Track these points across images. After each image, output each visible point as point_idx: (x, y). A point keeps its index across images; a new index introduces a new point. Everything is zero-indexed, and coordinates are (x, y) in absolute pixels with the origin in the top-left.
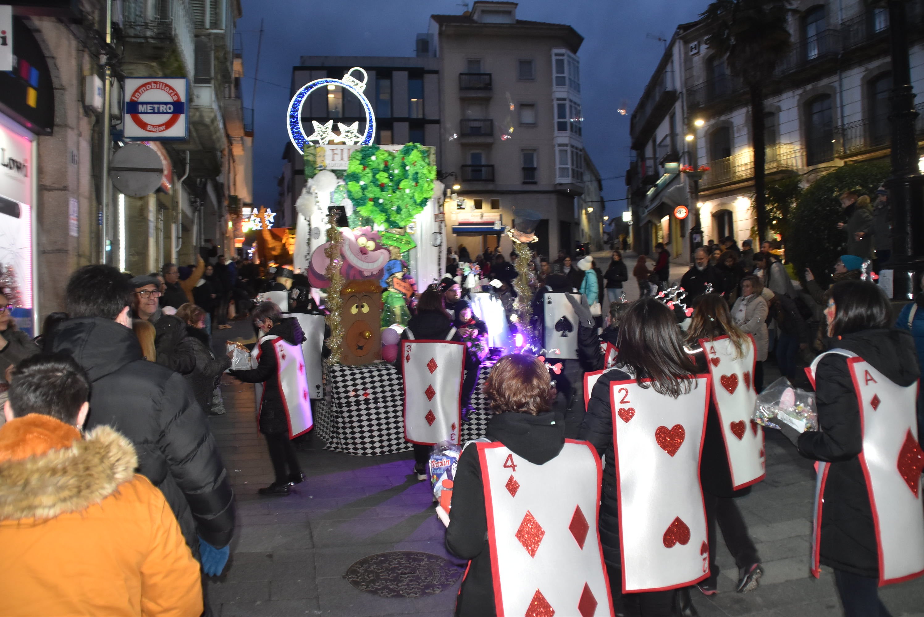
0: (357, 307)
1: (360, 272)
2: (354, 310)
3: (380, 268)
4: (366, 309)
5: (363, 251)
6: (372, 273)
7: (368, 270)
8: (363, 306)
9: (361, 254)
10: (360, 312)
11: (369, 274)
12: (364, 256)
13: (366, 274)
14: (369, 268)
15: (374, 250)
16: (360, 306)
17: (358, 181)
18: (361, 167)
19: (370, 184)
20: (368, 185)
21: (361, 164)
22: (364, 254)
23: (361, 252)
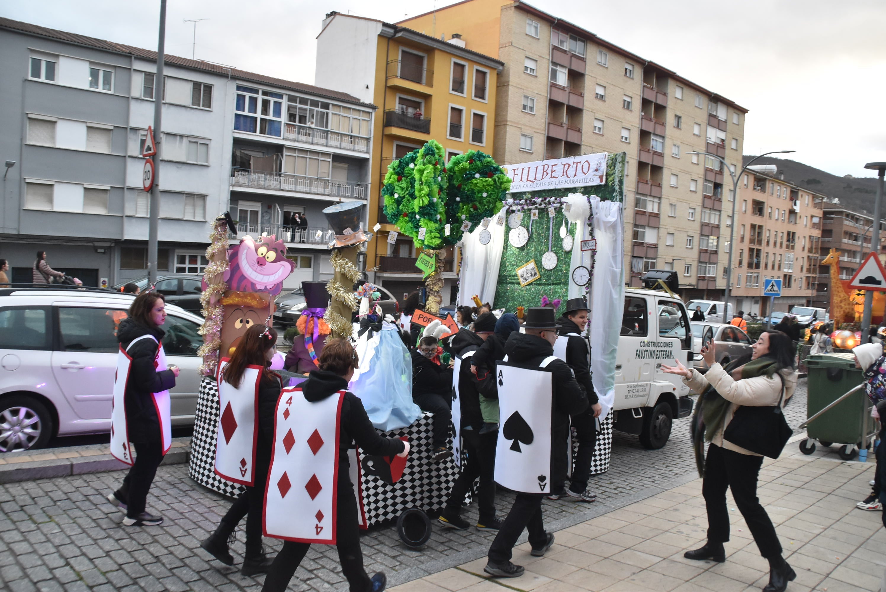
0: (241, 321)
1: (253, 285)
2: (238, 325)
3: (276, 282)
5: (261, 262)
6: (266, 287)
7: (260, 283)
8: (248, 322)
9: (257, 264)
11: (263, 288)
12: (260, 267)
13: (259, 287)
14: (263, 281)
15: (273, 262)
16: (244, 321)
17: (392, 194)
18: (396, 177)
19: (407, 196)
20: (404, 197)
21: (397, 173)
22: (261, 265)
23: (258, 263)
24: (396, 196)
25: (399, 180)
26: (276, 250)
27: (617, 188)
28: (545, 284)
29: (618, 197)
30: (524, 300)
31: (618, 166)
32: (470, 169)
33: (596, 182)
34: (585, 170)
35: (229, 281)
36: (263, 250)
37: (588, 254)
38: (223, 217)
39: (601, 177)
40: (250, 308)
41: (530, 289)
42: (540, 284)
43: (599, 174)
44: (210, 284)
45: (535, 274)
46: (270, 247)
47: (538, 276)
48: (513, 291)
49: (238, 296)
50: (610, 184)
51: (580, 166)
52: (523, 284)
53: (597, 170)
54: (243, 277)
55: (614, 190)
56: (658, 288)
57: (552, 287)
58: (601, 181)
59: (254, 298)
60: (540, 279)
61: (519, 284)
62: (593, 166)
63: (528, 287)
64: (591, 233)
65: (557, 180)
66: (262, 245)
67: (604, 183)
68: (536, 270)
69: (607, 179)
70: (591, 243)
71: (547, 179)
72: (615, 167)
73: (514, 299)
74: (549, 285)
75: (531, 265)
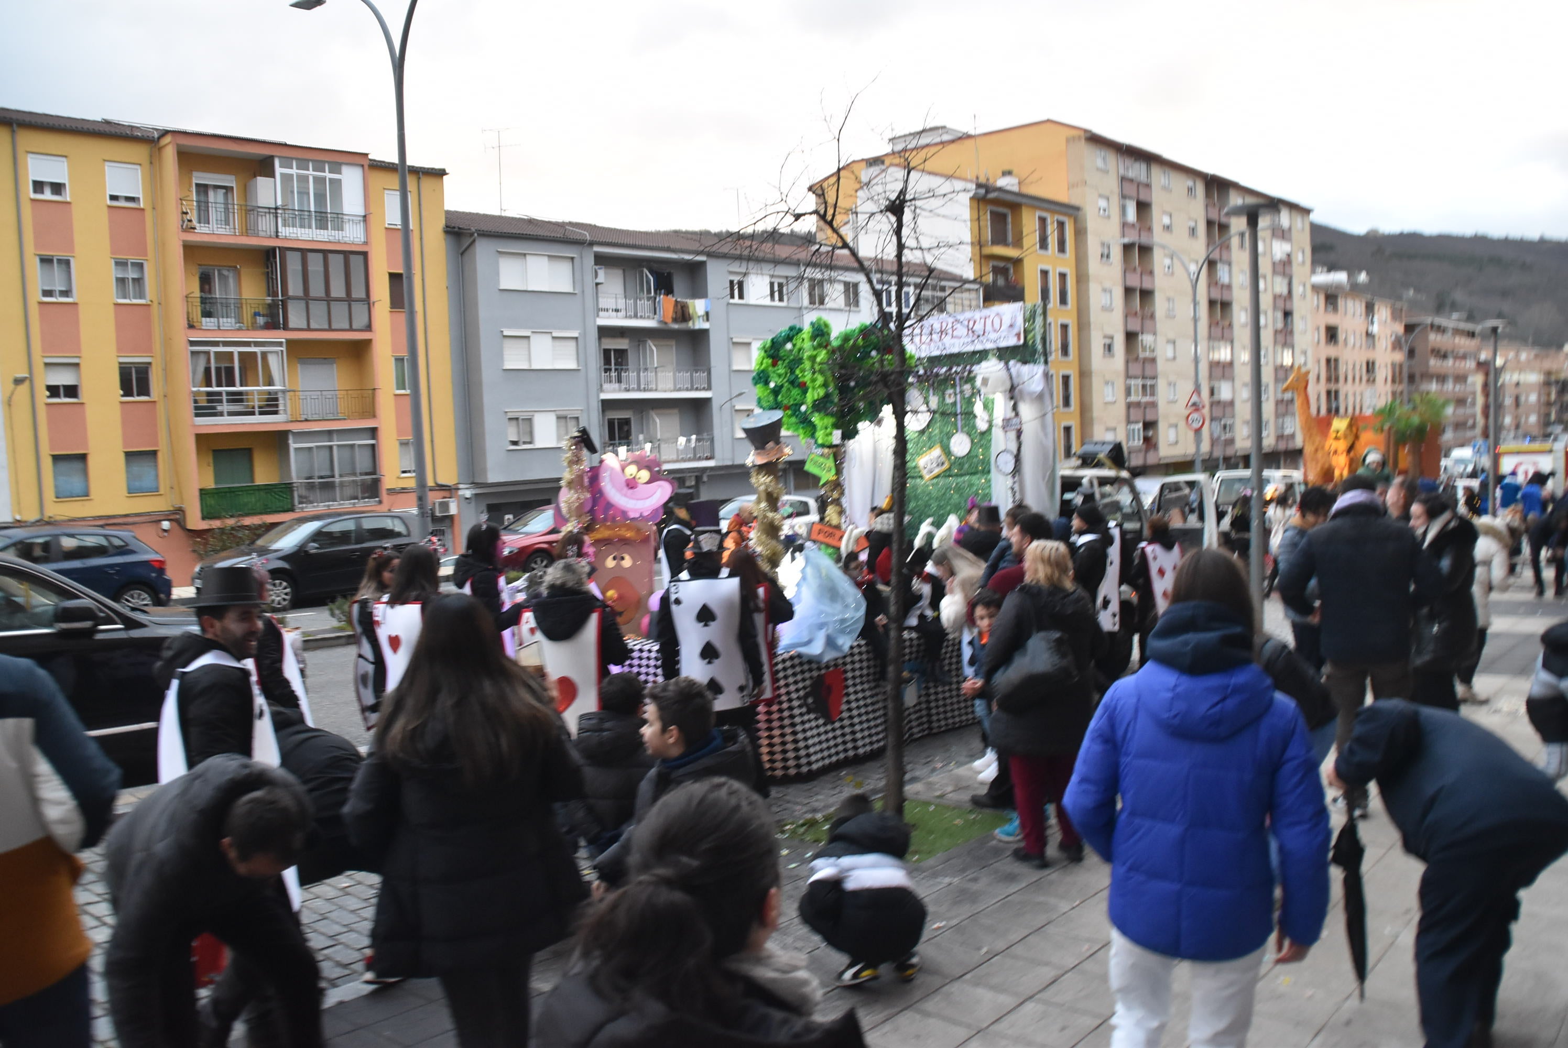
0: (614, 558)
1: (624, 513)
2: (610, 563)
3: (654, 507)
4: (627, 562)
5: (631, 484)
6: (642, 513)
7: (635, 510)
8: (623, 558)
9: (626, 488)
10: (618, 566)
11: (637, 515)
12: (631, 491)
13: (632, 515)
14: (637, 507)
15: (648, 483)
16: (618, 557)
17: (767, 383)
18: (770, 361)
19: (786, 384)
20: (782, 386)
21: (769, 356)
22: (632, 488)
23: (628, 485)
24: (772, 385)
25: (774, 364)
26: (649, 468)
27: (1039, 347)
28: (957, 475)
29: (1042, 360)
30: (930, 498)
31: (1039, 320)
32: (864, 347)
33: (1012, 341)
34: (997, 325)
35: (591, 511)
36: (631, 470)
37: (1012, 435)
38: (576, 434)
39: (1018, 335)
40: (625, 542)
41: (937, 484)
42: (949, 476)
43: (1016, 331)
44: (570, 517)
45: (943, 464)
46: (642, 464)
47: (946, 466)
48: (915, 488)
49: (609, 528)
50: (1031, 342)
51: (989, 322)
52: (927, 477)
53: (1011, 326)
54: (609, 505)
55: (1035, 351)
56: (1099, 465)
57: (967, 478)
58: (1019, 339)
59: (629, 528)
60: (949, 469)
61: (921, 477)
62: (1006, 322)
63: (935, 481)
64: (1015, 408)
65: (962, 341)
66: (631, 463)
67: (1022, 341)
68: (943, 458)
69: (1025, 338)
70: (1014, 421)
71: (947, 340)
72: (1034, 322)
73: (916, 498)
74: (962, 475)
75: (937, 452)
